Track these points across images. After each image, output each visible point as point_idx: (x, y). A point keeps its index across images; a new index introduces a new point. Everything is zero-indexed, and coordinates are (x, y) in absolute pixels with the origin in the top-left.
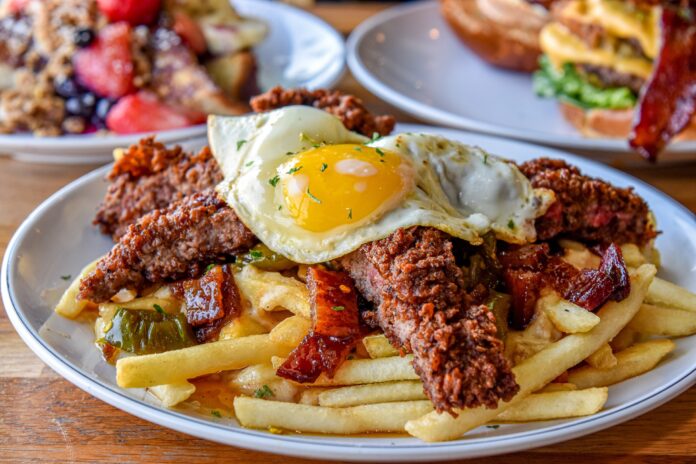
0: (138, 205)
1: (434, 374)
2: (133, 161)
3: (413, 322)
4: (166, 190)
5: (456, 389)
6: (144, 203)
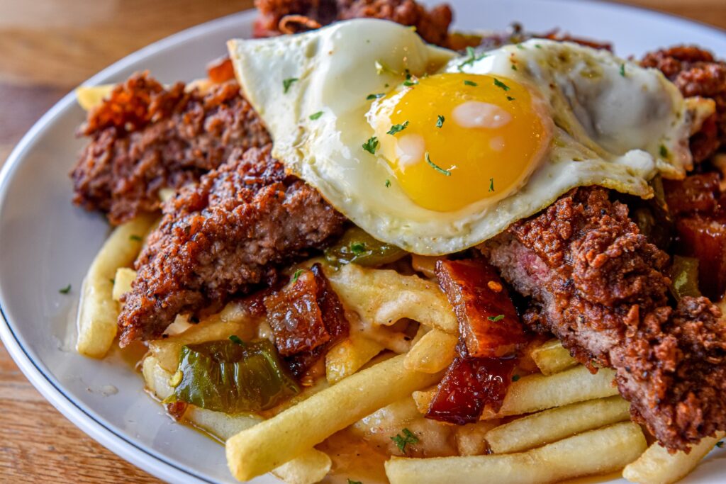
0: (138, 171)
1: (661, 404)
2: (116, 108)
3: (614, 333)
4: (175, 146)
5: (697, 422)
6: (147, 169)
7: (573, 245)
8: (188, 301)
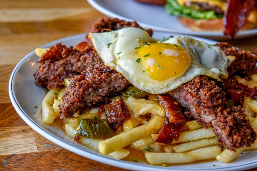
0: (57, 73)
1: (228, 136)
2: (50, 54)
3: (214, 115)
4: (70, 65)
5: (239, 141)
6: (60, 72)
7: (201, 90)
8: (81, 106)
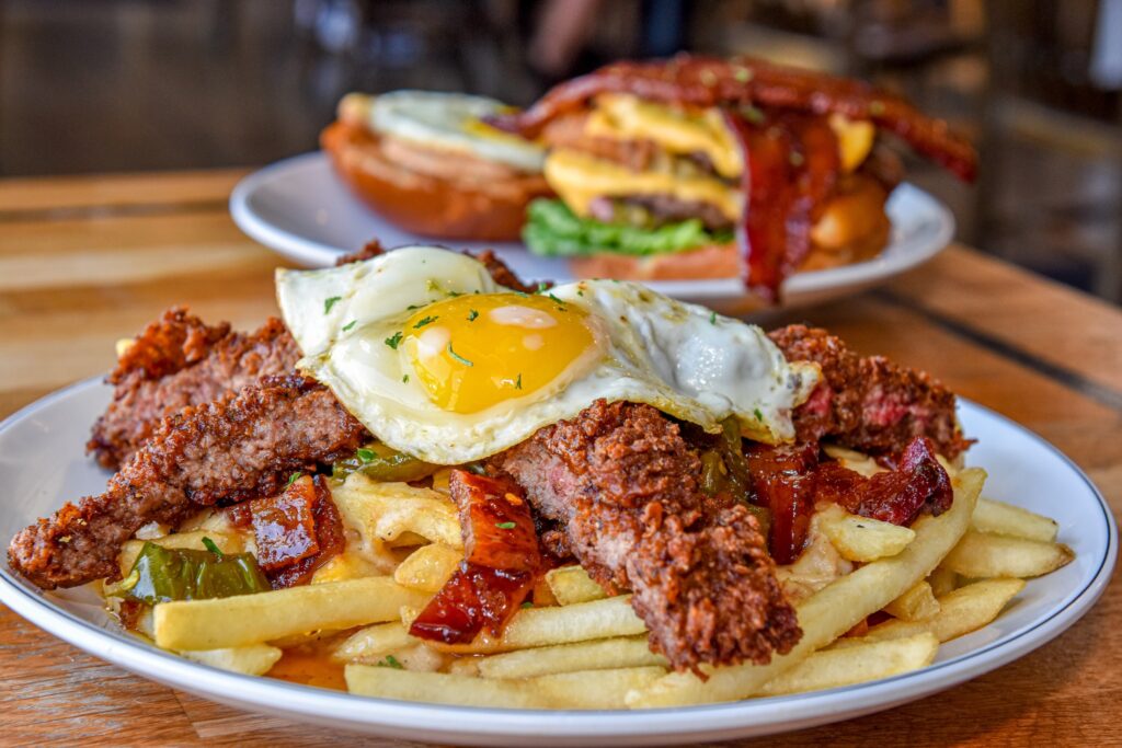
3: (630, 534)
4: (207, 388)
7: (598, 441)
8: (167, 497)
